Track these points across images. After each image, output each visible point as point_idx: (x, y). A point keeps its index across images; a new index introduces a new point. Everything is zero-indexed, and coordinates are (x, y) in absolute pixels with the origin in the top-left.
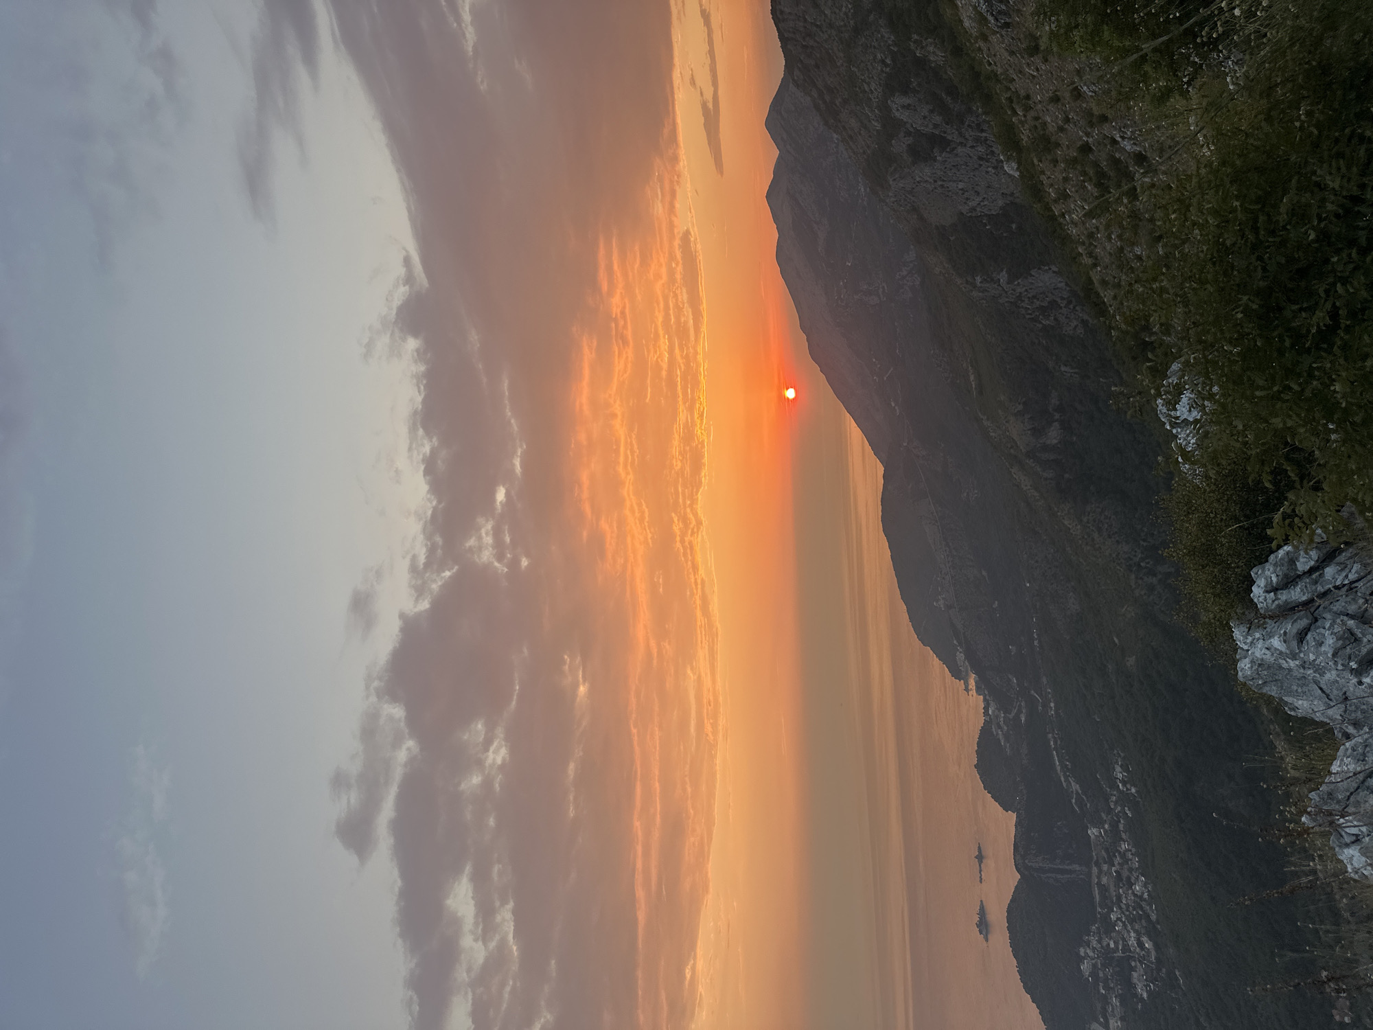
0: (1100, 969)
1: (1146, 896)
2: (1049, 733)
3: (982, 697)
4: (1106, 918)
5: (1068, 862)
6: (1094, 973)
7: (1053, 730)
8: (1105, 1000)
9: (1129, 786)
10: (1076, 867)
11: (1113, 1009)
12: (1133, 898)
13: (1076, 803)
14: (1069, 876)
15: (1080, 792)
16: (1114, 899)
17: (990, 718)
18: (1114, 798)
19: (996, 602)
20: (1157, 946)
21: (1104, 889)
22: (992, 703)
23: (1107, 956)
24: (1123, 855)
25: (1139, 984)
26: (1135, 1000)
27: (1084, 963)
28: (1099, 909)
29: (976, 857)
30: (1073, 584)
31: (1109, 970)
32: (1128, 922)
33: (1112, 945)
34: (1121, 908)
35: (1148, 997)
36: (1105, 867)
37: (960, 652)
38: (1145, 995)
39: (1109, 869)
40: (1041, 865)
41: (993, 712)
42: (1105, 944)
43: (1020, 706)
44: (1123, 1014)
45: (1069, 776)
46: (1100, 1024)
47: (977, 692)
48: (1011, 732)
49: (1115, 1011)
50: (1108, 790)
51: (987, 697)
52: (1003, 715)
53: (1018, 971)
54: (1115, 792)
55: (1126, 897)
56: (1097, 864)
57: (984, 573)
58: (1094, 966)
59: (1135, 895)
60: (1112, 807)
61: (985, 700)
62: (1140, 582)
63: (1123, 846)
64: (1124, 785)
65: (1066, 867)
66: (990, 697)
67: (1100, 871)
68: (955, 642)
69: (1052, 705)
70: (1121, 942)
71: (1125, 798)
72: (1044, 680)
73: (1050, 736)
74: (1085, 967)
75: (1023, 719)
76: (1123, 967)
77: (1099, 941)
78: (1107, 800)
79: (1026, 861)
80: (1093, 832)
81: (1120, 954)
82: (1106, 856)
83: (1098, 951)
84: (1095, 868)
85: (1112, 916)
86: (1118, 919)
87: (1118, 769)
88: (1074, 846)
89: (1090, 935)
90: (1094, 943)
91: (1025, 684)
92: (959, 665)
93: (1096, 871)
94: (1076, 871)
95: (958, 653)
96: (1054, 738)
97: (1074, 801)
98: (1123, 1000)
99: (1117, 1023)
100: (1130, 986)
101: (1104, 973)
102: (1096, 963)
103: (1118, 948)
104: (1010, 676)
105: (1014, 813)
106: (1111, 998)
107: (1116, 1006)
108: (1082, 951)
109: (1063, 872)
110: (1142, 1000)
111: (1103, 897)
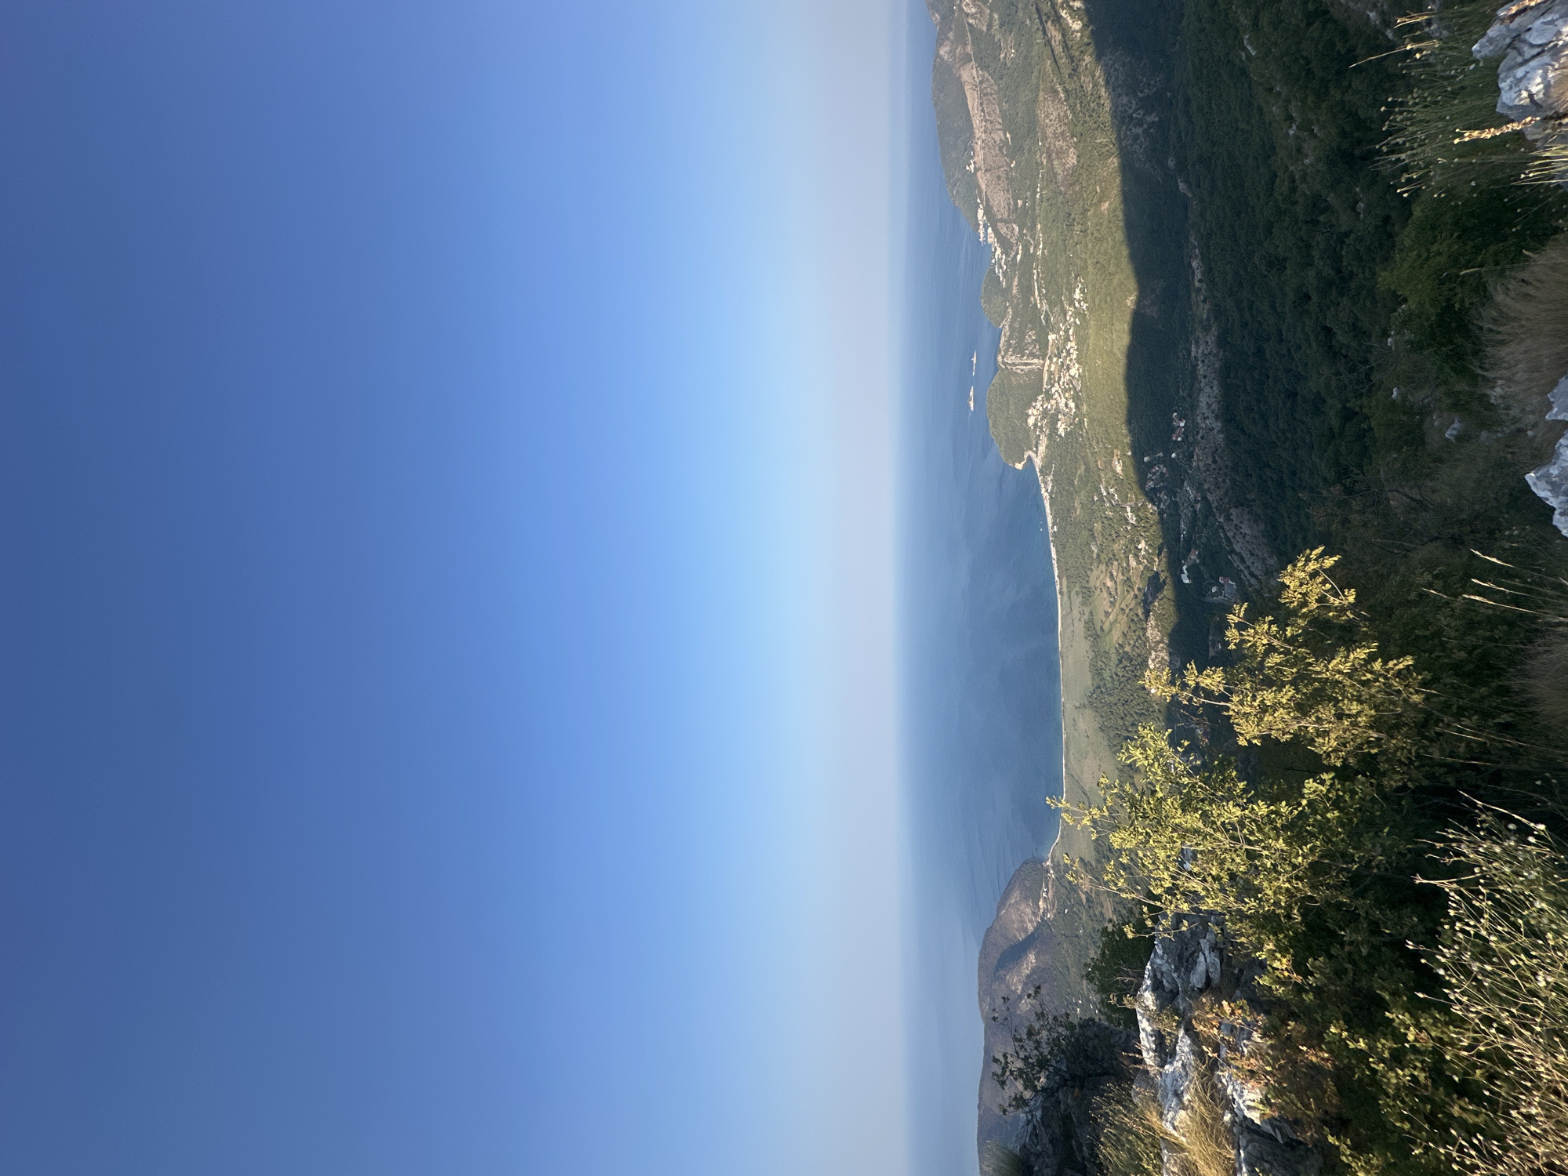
0: (1039, 421)
1: (1077, 376)
2: (1035, 269)
4: (1048, 392)
5: (1032, 358)
6: (1035, 425)
7: (1038, 266)
8: (1038, 438)
9: (1082, 303)
10: (1036, 361)
11: (1042, 442)
12: (1068, 378)
13: (1044, 318)
14: (1030, 367)
15: (1048, 310)
16: (1057, 379)
17: (995, 260)
18: (1070, 313)
19: (1014, 162)
20: (1077, 407)
21: (1050, 373)
22: (998, 248)
23: (1045, 412)
24: (1068, 352)
25: (1061, 428)
26: (1056, 437)
27: (1030, 419)
28: (1045, 386)
31: (1045, 421)
32: (1062, 393)
33: (1049, 407)
34: (1059, 384)
36: (1055, 359)
38: (1063, 435)
39: (1057, 360)
40: (1014, 361)
41: (998, 255)
42: (1045, 406)
43: (1018, 249)
44: (1048, 445)
45: (1043, 299)
48: (1008, 270)
50: (1068, 307)
52: (1004, 257)
54: (1072, 309)
55: (1064, 378)
56: (1050, 358)
57: (1008, 135)
58: (1036, 420)
59: (1070, 375)
60: (1068, 319)
62: (1129, 133)
63: (1069, 345)
64: (1079, 303)
65: (1030, 361)
67: (1051, 362)
68: (978, 200)
69: (1041, 246)
70: (1055, 405)
71: (1078, 313)
72: (1039, 226)
73: (1035, 271)
74: (1031, 421)
75: (1018, 259)
76: (1052, 418)
77: (1042, 405)
78: (1065, 315)
80: (1051, 337)
81: (1053, 411)
82: (1057, 352)
83: (1040, 411)
85: (1053, 390)
86: (1056, 391)
87: (1078, 291)
88: (1037, 347)
89: (1037, 402)
90: (1039, 406)
91: (1025, 231)
92: (979, 220)
93: (1049, 362)
94: (1036, 363)
96: (1038, 272)
97: (1043, 316)
98: (1049, 437)
100: (1054, 429)
101: (1041, 423)
102: (1038, 418)
103: (1052, 408)
104: (1014, 226)
106: (1043, 436)
107: (1045, 440)
108: (1030, 412)
109: (1026, 364)
110: (1060, 436)
111: (1050, 378)
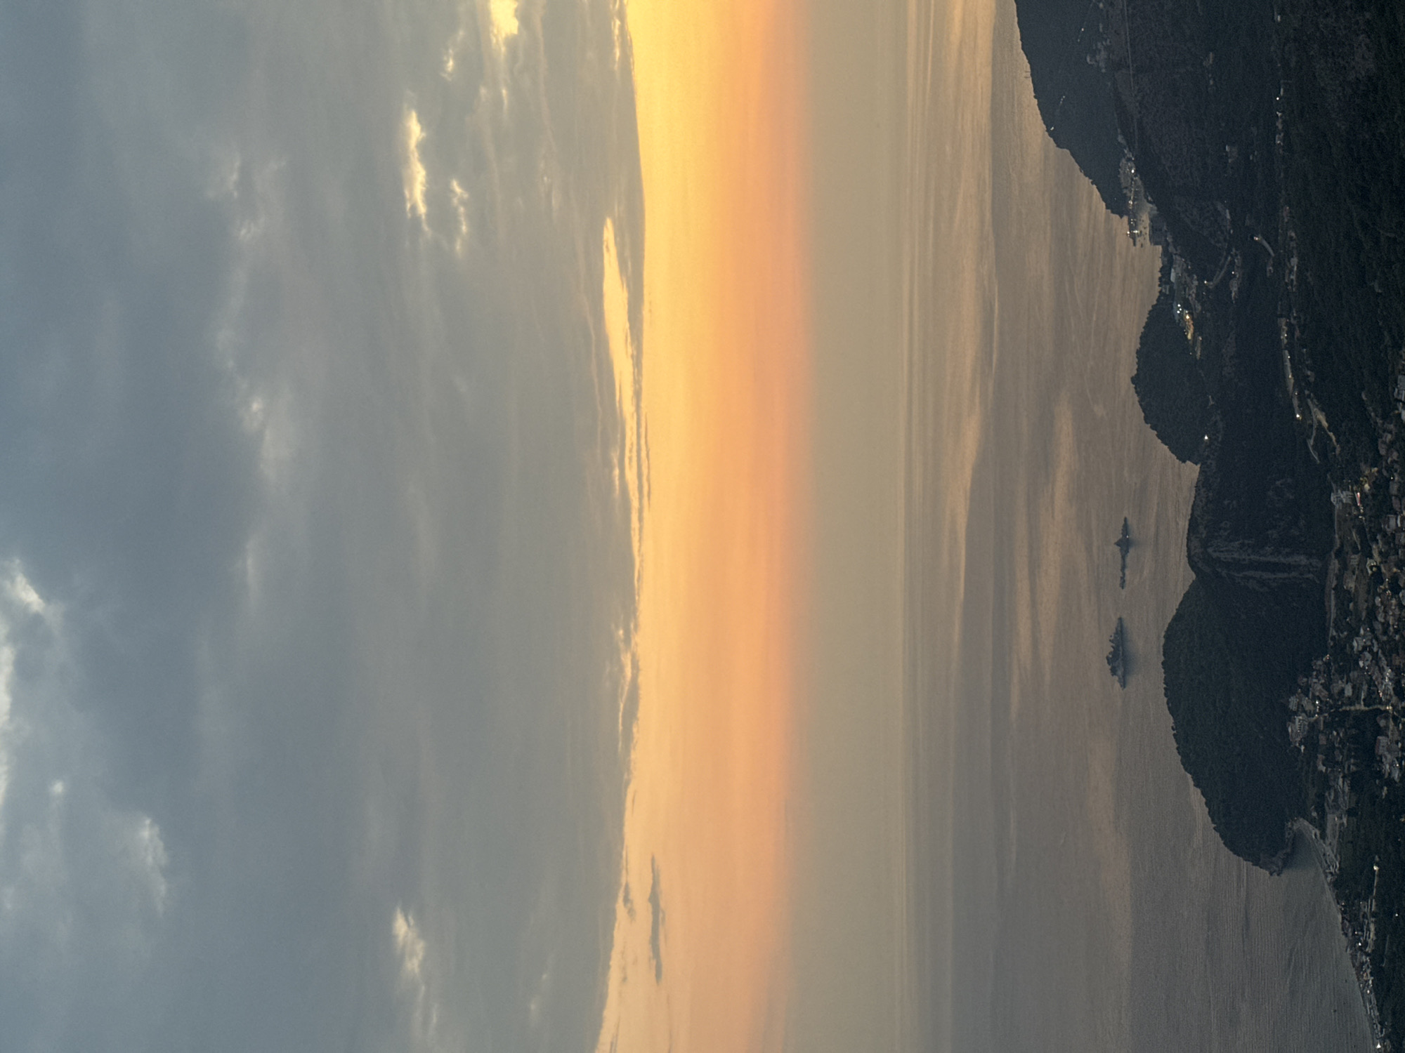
0: (1322, 732)
2: (1281, 316)
3: (1159, 248)
4: (1341, 649)
5: (1287, 550)
6: (1310, 739)
7: (1291, 309)
8: (1325, 782)
10: (1302, 559)
11: (1336, 797)
12: (1397, 612)
13: (1315, 447)
14: (1285, 575)
15: (1325, 424)
16: (1364, 614)
17: (1171, 289)
19: (1211, 55)
22: (1178, 260)
23: (1336, 710)
25: (1389, 756)
26: (1377, 781)
27: (1294, 723)
28: (1333, 632)
29: (1118, 544)
30: (1368, 15)
31: (1338, 734)
32: (1384, 653)
33: (1349, 692)
34: (1373, 630)
35: (1401, 779)
36: (1354, 560)
37: (1129, 160)
38: (1396, 775)
39: (1362, 563)
40: (1236, 555)
41: (1178, 278)
42: (1336, 690)
43: (1232, 263)
44: (1353, 805)
45: (1309, 396)
46: (1312, 821)
47: (1151, 238)
48: (1208, 315)
49: (1340, 800)
50: (1379, 421)
51: (1171, 249)
52: (1196, 283)
53: (1174, 735)
54: (1392, 427)
55: (1386, 612)
56: (1339, 554)
58: (1313, 726)
60: (1383, 452)
61: (1165, 253)
63: (1392, 522)
65: (1282, 560)
66: (1175, 247)
67: (1344, 566)
68: (1120, 139)
69: (1294, 261)
70: (1365, 687)
72: (1286, 213)
73: (1282, 321)
74: (1297, 727)
75: (1234, 290)
76: (1363, 728)
77: (1326, 686)
78: (1374, 441)
79: (1210, 550)
80: (1339, 498)
81: (1360, 706)
82: (1358, 543)
83: (1321, 702)
84: (1336, 561)
85: (1355, 644)
86: (1364, 648)
88: (1302, 523)
89: (1311, 676)
90: (1318, 688)
91: (1248, 222)
92: (1124, 185)
93: (1337, 566)
94: (1300, 566)
95: (1124, 161)
96: (1289, 325)
97: (1311, 442)
98: (1356, 782)
99: (1341, 818)
100: (1369, 755)
101: (1328, 739)
102: (1317, 721)
103: (1358, 698)
104: (1219, 207)
105: (1196, 464)
106: (1336, 778)
107: (1343, 792)
108: (1293, 703)
109: (1275, 567)
110: (1390, 782)
111: (1343, 611)
